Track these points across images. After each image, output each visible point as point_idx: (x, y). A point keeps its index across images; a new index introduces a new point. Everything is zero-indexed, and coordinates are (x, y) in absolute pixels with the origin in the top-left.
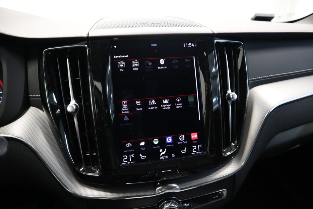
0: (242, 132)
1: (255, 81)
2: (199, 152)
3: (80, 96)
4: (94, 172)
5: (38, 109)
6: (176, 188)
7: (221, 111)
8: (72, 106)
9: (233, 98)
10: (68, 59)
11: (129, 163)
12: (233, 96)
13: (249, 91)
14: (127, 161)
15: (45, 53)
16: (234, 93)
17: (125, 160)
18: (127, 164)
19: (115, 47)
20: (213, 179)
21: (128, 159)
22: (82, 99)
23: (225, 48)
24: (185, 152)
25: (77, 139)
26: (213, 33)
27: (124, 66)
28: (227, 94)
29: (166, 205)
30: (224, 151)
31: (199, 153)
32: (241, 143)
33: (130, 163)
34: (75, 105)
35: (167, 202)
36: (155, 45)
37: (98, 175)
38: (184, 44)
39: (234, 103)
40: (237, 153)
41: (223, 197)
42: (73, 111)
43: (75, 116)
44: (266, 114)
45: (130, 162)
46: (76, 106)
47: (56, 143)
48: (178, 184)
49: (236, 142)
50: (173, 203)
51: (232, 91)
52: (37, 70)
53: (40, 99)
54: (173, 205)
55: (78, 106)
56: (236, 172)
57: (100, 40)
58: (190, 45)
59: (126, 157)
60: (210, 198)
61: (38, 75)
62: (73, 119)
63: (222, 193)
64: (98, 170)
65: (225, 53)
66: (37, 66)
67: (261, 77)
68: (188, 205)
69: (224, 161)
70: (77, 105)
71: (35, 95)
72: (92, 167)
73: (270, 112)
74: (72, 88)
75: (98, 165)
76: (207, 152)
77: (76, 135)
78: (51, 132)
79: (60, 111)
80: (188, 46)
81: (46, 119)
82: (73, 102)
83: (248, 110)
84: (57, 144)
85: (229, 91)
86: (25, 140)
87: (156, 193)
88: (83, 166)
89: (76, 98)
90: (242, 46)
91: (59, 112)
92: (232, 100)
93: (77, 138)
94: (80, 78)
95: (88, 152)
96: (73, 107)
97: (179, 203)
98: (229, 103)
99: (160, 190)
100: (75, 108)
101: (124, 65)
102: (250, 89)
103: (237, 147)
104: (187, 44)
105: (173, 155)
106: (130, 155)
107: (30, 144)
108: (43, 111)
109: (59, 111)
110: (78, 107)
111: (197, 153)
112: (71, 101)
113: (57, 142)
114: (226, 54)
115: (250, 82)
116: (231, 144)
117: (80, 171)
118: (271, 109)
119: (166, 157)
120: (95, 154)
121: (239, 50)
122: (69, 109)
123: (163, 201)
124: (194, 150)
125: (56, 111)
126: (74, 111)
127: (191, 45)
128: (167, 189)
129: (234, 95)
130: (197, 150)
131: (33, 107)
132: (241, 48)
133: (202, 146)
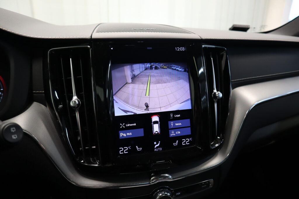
10: (71, 59)
16: (219, 92)
29: (160, 193)
36: (151, 48)
39: (219, 101)
51: (217, 91)
53: (44, 95)
54: (166, 193)
65: (211, 57)
67: (241, 79)
68: (180, 193)
79: (63, 106)
85: (215, 91)
87: (151, 182)
89: (78, 94)
90: (225, 51)
91: (61, 107)
92: (218, 98)
93: (78, 131)
94: (82, 76)
97: (171, 192)
108: (46, 106)
112: (73, 97)
114: (212, 58)
115: (233, 83)
118: (251, 107)
119: (160, 149)
121: (223, 55)
125: (59, 106)
126: (77, 106)
132: (224, 53)
133: (191, 139)
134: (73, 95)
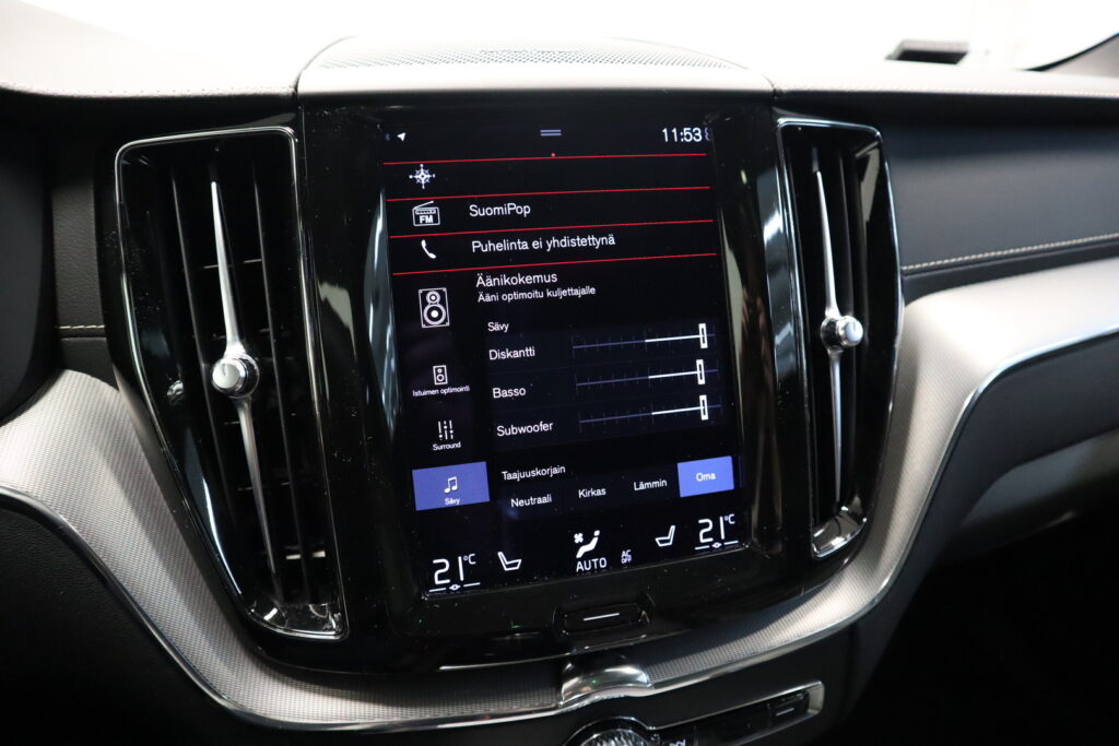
0: (880, 466)
1: (922, 275)
2: (722, 541)
3: (264, 330)
4: (317, 625)
5: (94, 379)
6: (637, 681)
7: (806, 384)
8: (232, 365)
9: (846, 338)
10: (214, 185)
11: (455, 587)
12: (845, 328)
13: (904, 312)
14: (448, 581)
15: (125, 159)
16: (850, 319)
17: (442, 577)
18: (449, 591)
19: (402, 136)
20: (777, 645)
21: (452, 574)
22: (273, 341)
23: (815, 151)
24: (670, 543)
25: (251, 495)
26: (775, 90)
27: (435, 220)
28: (824, 323)
29: (599, 744)
31: (723, 547)
32: (876, 506)
33: (462, 589)
34: (244, 361)
35: (602, 737)
36: (557, 133)
37: (338, 638)
38: (665, 131)
39: (851, 356)
40: (864, 545)
41: (810, 711)
42: (234, 387)
43: (242, 406)
44: (963, 403)
45: (459, 582)
46: (249, 367)
47: (168, 510)
48: (644, 665)
49: (857, 500)
50: (625, 738)
51: (843, 312)
52: (94, 227)
53: (105, 339)
55: (256, 367)
56: (860, 615)
57: (344, 108)
58: (688, 137)
59: (443, 566)
60: (763, 714)
61: (95, 247)
62: (238, 419)
63: (806, 698)
64: (333, 616)
65: (815, 167)
66: (92, 210)
67: (943, 260)
68: (683, 744)
69: (816, 574)
70: (253, 362)
71: (84, 325)
72: (311, 606)
74: (230, 297)
75: (335, 598)
76: (753, 543)
77: (248, 482)
78: (149, 469)
79: (184, 385)
80: (679, 137)
81: (128, 417)
82: (235, 352)
83: (899, 384)
84: (172, 518)
85: (832, 312)
86: (42, 502)
87: (562, 703)
88: (276, 602)
89: (245, 334)
90: (876, 144)
91: (178, 390)
92: (845, 343)
93: (251, 491)
94: (263, 260)
95: (295, 548)
96: (234, 370)
97: (648, 740)
98: (833, 354)
99: (575, 693)
100: (243, 374)
101: (435, 217)
102: (907, 304)
103: (865, 520)
104: (674, 131)
105: (624, 554)
106: (460, 558)
107: (63, 518)
108: (117, 388)
109: (178, 385)
110: (255, 371)
111: (716, 545)
112: (228, 348)
113: (172, 507)
114: (819, 174)
115: (906, 278)
116: (840, 509)
117: (265, 622)
118: (983, 380)
119: (598, 562)
120: (322, 554)
121: (865, 160)
122: (222, 377)
123: (588, 733)
124: (706, 536)
125: (167, 389)
126: (240, 386)
127: (692, 135)
128: (598, 688)
129: (852, 329)
130: (715, 534)
131: (75, 373)
132: (870, 153)
133: (732, 519)
134: (225, 340)
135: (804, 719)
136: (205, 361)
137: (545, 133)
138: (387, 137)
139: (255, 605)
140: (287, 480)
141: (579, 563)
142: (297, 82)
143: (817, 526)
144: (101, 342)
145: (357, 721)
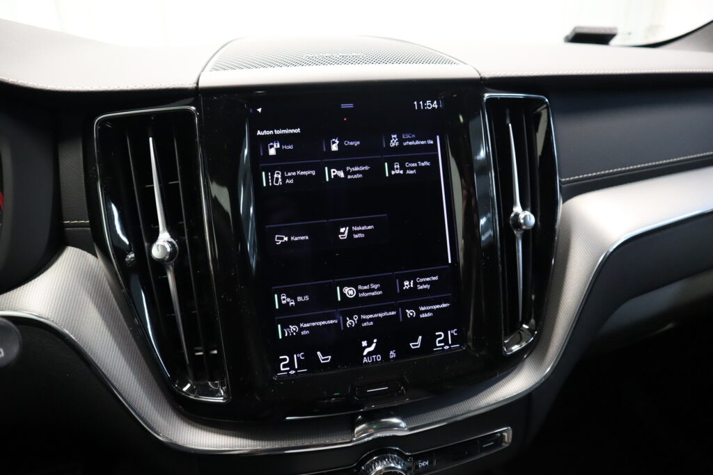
0: (546, 300)
1: (575, 183)
2: (449, 345)
3: (181, 223)
4: (213, 393)
5: (84, 252)
6: (399, 426)
8: (163, 244)
9: (525, 223)
11: (292, 372)
12: (525, 218)
13: (561, 207)
14: (288, 369)
15: (100, 125)
17: (285, 366)
18: (289, 374)
19: (260, 110)
20: (483, 406)
21: (291, 365)
22: (186, 230)
23: (508, 111)
24: (419, 346)
25: (174, 318)
26: (481, 78)
28: (512, 215)
30: (506, 342)
31: (450, 348)
32: (543, 324)
33: (296, 373)
34: (170, 242)
35: (378, 459)
37: (225, 401)
38: (415, 103)
40: (535, 348)
41: (503, 444)
42: (164, 258)
43: (169, 268)
44: (599, 259)
45: (294, 369)
46: (172, 245)
47: (127, 328)
48: (403, 417)
49: (533, 321)
50: (392, 460)
52: (82, 164)
55: (176, 246)
56: (533, 389)
57: (225, 95)
58: (429, 106)
59: (285, 360)
60: (475, 446)
61: (83, 176)
62: (166, 275)
63: (502, 437)
64: (222, 389)
66: (82, 154)
69: (507, 365)
70: (175, 242)
71: (78, 221)
72: (210, 383)
73: (608, 254)
74: (162, 208)
75: (223, 378)
76: (468, 346)
77: (173, 311)
78: (116, 303)
80: (424, 106)
81: (103, 274)
82: (164, 237)
83: (560, 250)
84: (129, 332)
86: (56, 323)
88: (190, 381)
95: (200, 348)
96: (164, 247)
98: (518, 234)
99: (362, 433)
100: (169, 250)
102: (564, 202)
103: (536, 332)
104: (421, 103)
105: (391, 353)
106: (295, 356)
109: (132, 255)
110: (176, 248)
111: (446, 347)
113: (129, 326)
116: (521, 326)
117: (184, 392)
120: (215, 352)
122: (156, 252)
123: (370, 456)
124: (440, 342)
127: (432, 105)
128: (378, 430)
129: (527, 217)
130: (445, 341)
131: (73, 248)
135: (501, 449)
136: (147, 242)
137: (344, 106)
138: (251, 111)
139: (177, 382)
140: (194, 310)
141: (365, 358)
142: (198, 80)
143: (507, 336)
144: (87, 231)
145: (236, 449)
